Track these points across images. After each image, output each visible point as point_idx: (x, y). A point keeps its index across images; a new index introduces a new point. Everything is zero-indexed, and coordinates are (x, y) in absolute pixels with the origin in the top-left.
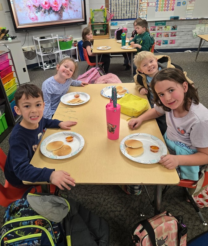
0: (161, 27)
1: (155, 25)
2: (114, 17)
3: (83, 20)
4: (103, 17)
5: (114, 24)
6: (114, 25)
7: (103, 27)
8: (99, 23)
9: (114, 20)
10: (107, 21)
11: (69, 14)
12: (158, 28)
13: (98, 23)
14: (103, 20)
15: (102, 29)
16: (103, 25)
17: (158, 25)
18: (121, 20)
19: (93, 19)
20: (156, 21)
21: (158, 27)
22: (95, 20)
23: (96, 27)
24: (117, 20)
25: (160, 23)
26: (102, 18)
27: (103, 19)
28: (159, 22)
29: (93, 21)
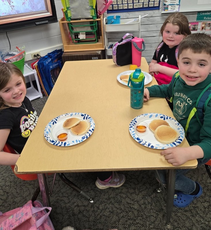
0: (209, 22)
1: (197, 19)
2: (113, 5)
3: (49, 14)
4: (88, 7)
5: (113, 20)
6: (112, 23)
7: (92, 27)
8: (82, 20)
9: (113, 11)
10: (98, 14)
11: (12, 4)
12: (203, 26)
13: (80, 19)
14: (90, 14)
15: (89, 30)
16: (91, 23)
17: (203, 19)
18: (128, 10)
19: (68, 11)
20: (199, 12)
21: (203, 24)
22: (73, 13)
23: (76, 27)
24: (119, 11)
25: (207, 16)
26: (87, 9)
27: (90, 11)
28: (205, 14)
29: (69, 15)
